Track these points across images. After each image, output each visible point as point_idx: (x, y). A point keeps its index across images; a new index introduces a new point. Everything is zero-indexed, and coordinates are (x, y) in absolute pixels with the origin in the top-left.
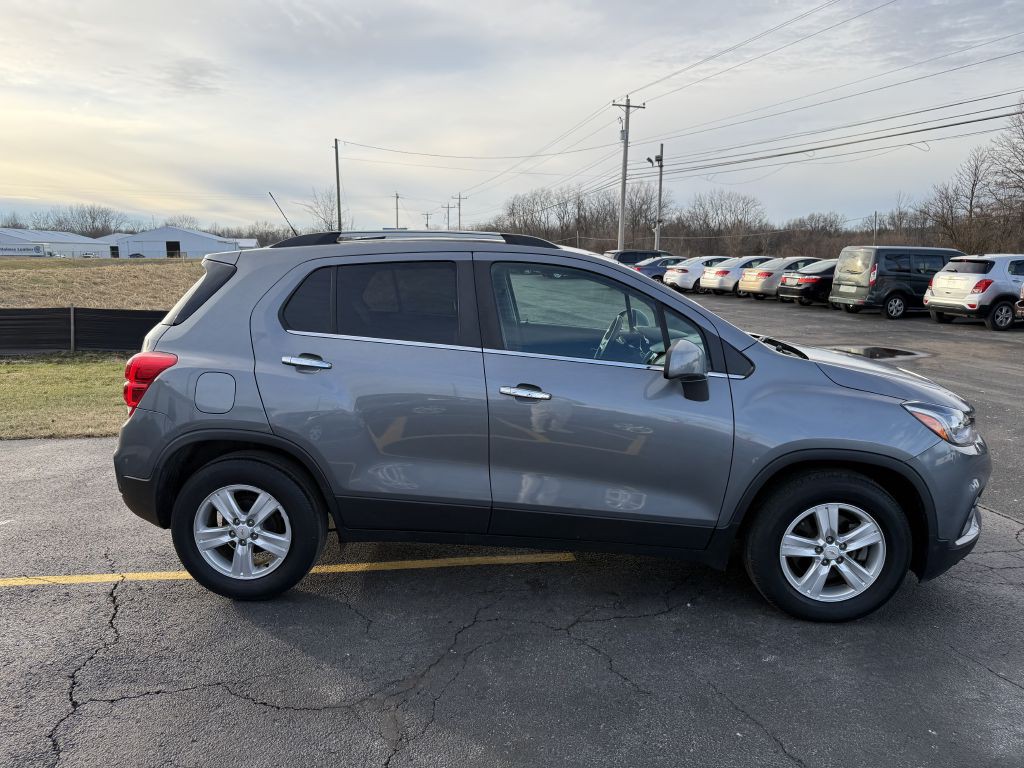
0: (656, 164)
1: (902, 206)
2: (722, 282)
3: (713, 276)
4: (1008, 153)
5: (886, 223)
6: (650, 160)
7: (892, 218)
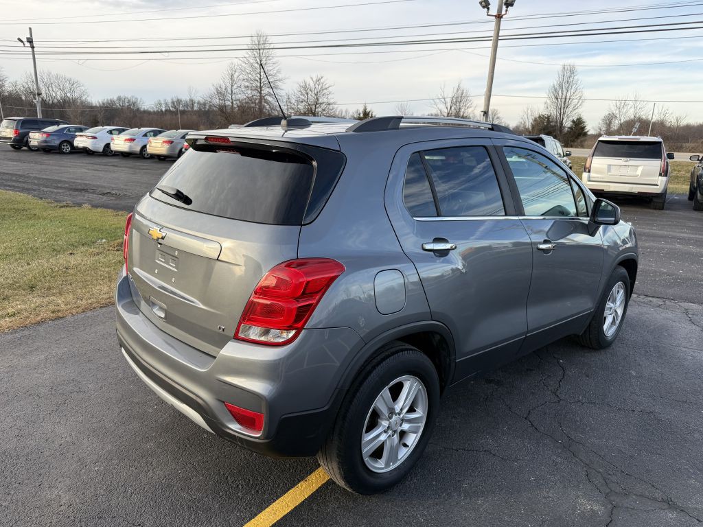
0: (28, 44)
1: (192, 96)
2: (130, 147)
3: (123, 142)
4: (249, 69)
5: (170, 105)
6: (20, 40)
7: (173, 103)
